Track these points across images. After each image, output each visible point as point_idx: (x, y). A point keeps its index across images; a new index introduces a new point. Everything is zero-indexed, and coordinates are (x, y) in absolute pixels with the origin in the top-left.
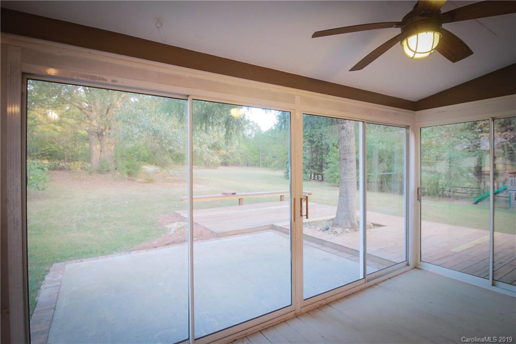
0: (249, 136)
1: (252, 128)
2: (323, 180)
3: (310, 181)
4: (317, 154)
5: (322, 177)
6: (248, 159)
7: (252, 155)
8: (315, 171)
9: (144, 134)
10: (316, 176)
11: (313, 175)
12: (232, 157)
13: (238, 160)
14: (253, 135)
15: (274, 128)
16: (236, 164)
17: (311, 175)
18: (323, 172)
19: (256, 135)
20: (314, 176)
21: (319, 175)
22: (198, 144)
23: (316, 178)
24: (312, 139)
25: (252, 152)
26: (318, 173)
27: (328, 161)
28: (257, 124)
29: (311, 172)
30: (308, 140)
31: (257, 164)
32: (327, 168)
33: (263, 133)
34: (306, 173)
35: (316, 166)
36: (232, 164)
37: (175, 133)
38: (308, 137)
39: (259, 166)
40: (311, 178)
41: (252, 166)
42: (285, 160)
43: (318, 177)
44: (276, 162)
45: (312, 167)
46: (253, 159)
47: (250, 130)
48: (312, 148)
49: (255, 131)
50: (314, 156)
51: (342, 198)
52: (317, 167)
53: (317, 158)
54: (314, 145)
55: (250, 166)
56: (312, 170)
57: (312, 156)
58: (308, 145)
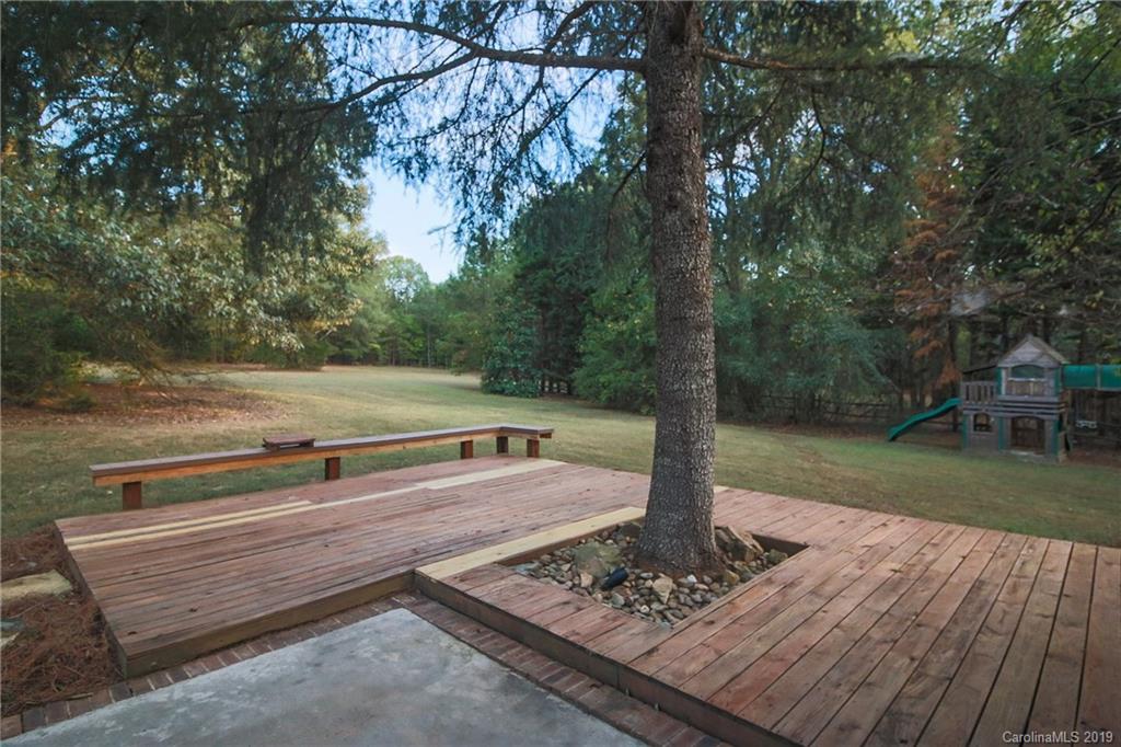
0: (401, 293)
1: (409, 276)
2: (570, 393)
3: (541, 395)
4: (557, 335)
5: (569, 386)
6: (400, 348)
7: (409, 340)
8: (553, 374)
9: (21, 257)
10: (555, 385)
11: (547, 384)
12: (357, 342)
13: (374, 349)
14: (412, 294)
15: (456, 275)
16: (370, 359)
17: (543, 383)
18: (572, 376)
19: (418, 295)
20: (551, 384)
21: (562, 383)
22: (231, 297)
23: (555, 390)
24: (545, 299)
25: (408, 330)
26: (560, 376)
27: (582, 348)
28: (419, 266)
29: (543, 375)
30: (535, 303)
31: (421, 359)
32: (580, 365)
33: (434, 288)
34: (532, 378)
35: (554, 361)
36: (359, 360)
37: (139, 258)
38: (536, 295)
39: (425, 365)
40: (543, 389)
41: (409, 365)
42: (483, 349)
43: (559, 386)
44: (463, 353)
45: (546, 364)
46: (412, 349)
47: (404, 280)
48: (544, 321)
49: (416, 283)
50: (550, 340)
51: (667, 461)
52: (557, 365)
53: (557, 344)
54: (551, 313)
55: (403, 365)
56: (546, 371)
57: (546, 338)
58: (537, 314)
